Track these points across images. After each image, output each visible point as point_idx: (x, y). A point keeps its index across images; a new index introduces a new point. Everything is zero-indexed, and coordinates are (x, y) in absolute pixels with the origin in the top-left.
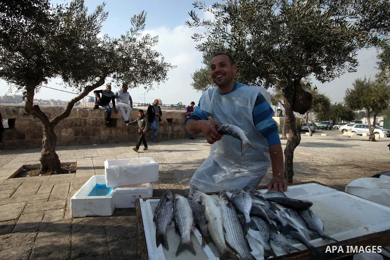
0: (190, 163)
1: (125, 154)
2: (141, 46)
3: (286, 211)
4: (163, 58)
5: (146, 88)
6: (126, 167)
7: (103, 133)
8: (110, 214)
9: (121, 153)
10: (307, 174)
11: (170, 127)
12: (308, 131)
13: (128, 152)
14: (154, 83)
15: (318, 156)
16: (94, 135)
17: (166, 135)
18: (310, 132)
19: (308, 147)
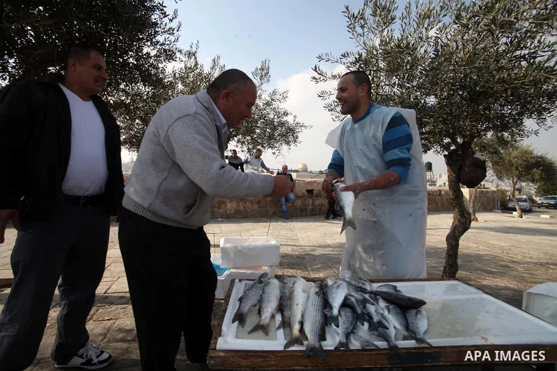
0: (328, 246)
1: (252, 232)
2: (268, 104)
3: (388, 308)
4: (295, 117)
5: (274, 153)
6: (242, 247)
7: (229, 205)
8: (223, 298)
9: (248, 230)
10: (490, 273)
11: (311, 201)
12: (516, 210)
13: (255, 229)
14: (285, 147)
15: (519, 247)
16: (219, 207)
17: (306, 209)
18: (519, 211)
19: (506, 233)
